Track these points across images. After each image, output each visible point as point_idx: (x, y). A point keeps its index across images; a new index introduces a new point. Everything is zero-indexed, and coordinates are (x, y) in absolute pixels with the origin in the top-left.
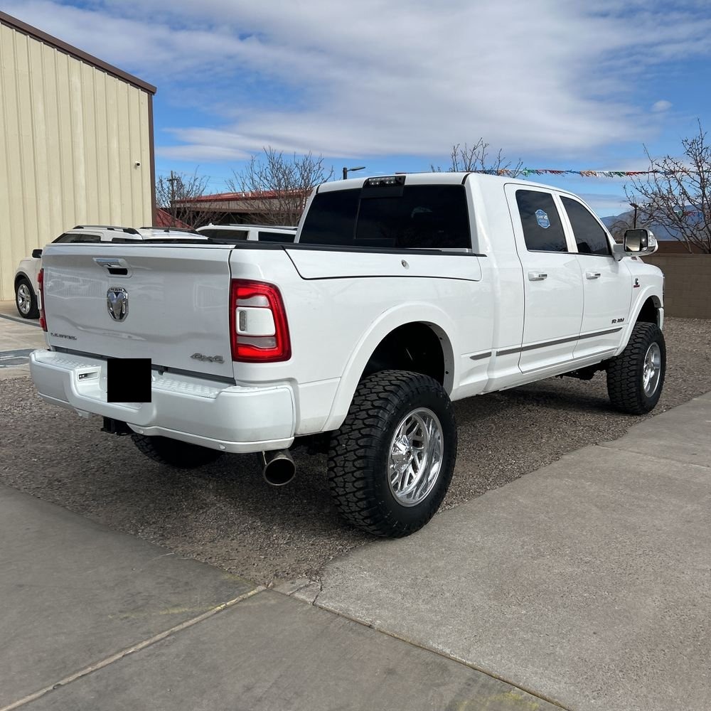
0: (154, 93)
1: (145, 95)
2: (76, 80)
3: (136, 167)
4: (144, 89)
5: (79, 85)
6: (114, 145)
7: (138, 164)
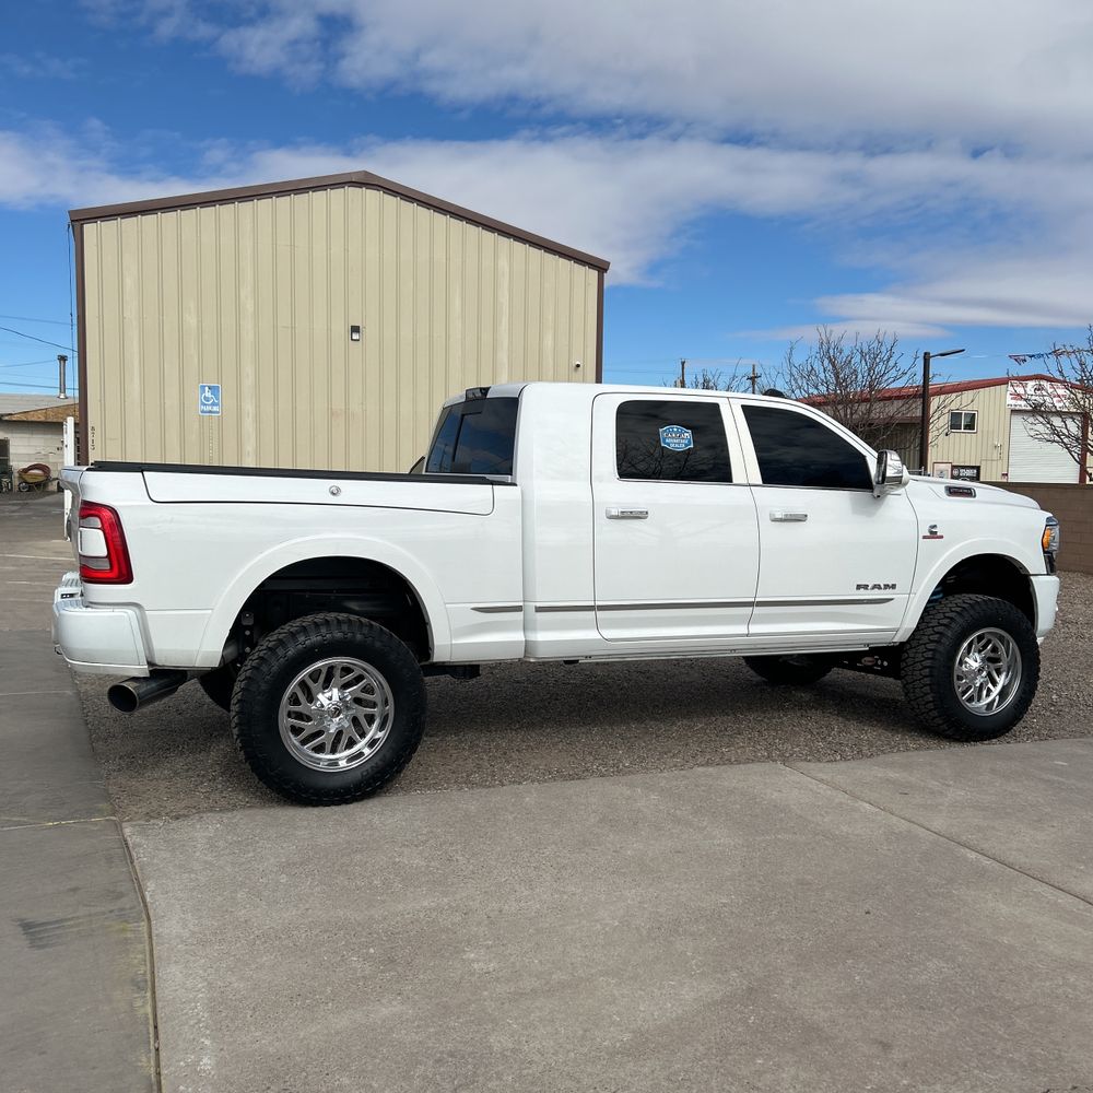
0: (606, 270)
1: (594, 274)
2: (503, 264)
3: (576, 370)
4: (592, 266)
5: (507, 269)
6: (549, 342)
7: (578, 366)
